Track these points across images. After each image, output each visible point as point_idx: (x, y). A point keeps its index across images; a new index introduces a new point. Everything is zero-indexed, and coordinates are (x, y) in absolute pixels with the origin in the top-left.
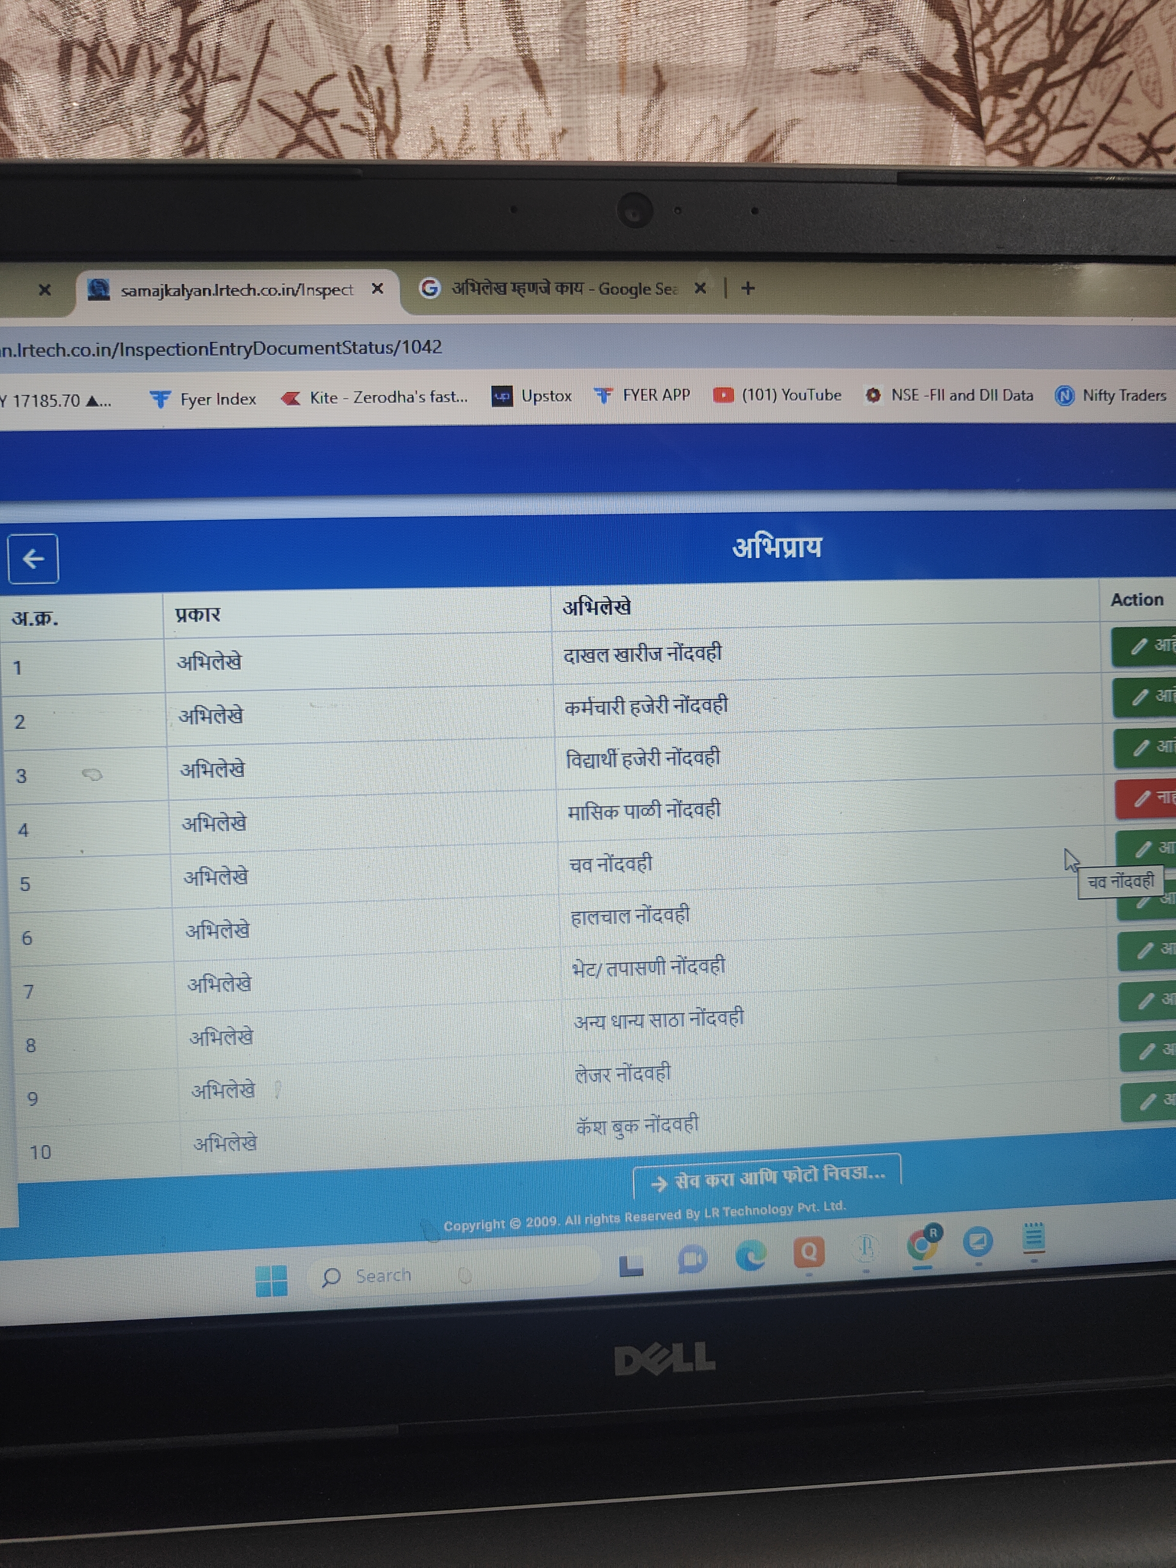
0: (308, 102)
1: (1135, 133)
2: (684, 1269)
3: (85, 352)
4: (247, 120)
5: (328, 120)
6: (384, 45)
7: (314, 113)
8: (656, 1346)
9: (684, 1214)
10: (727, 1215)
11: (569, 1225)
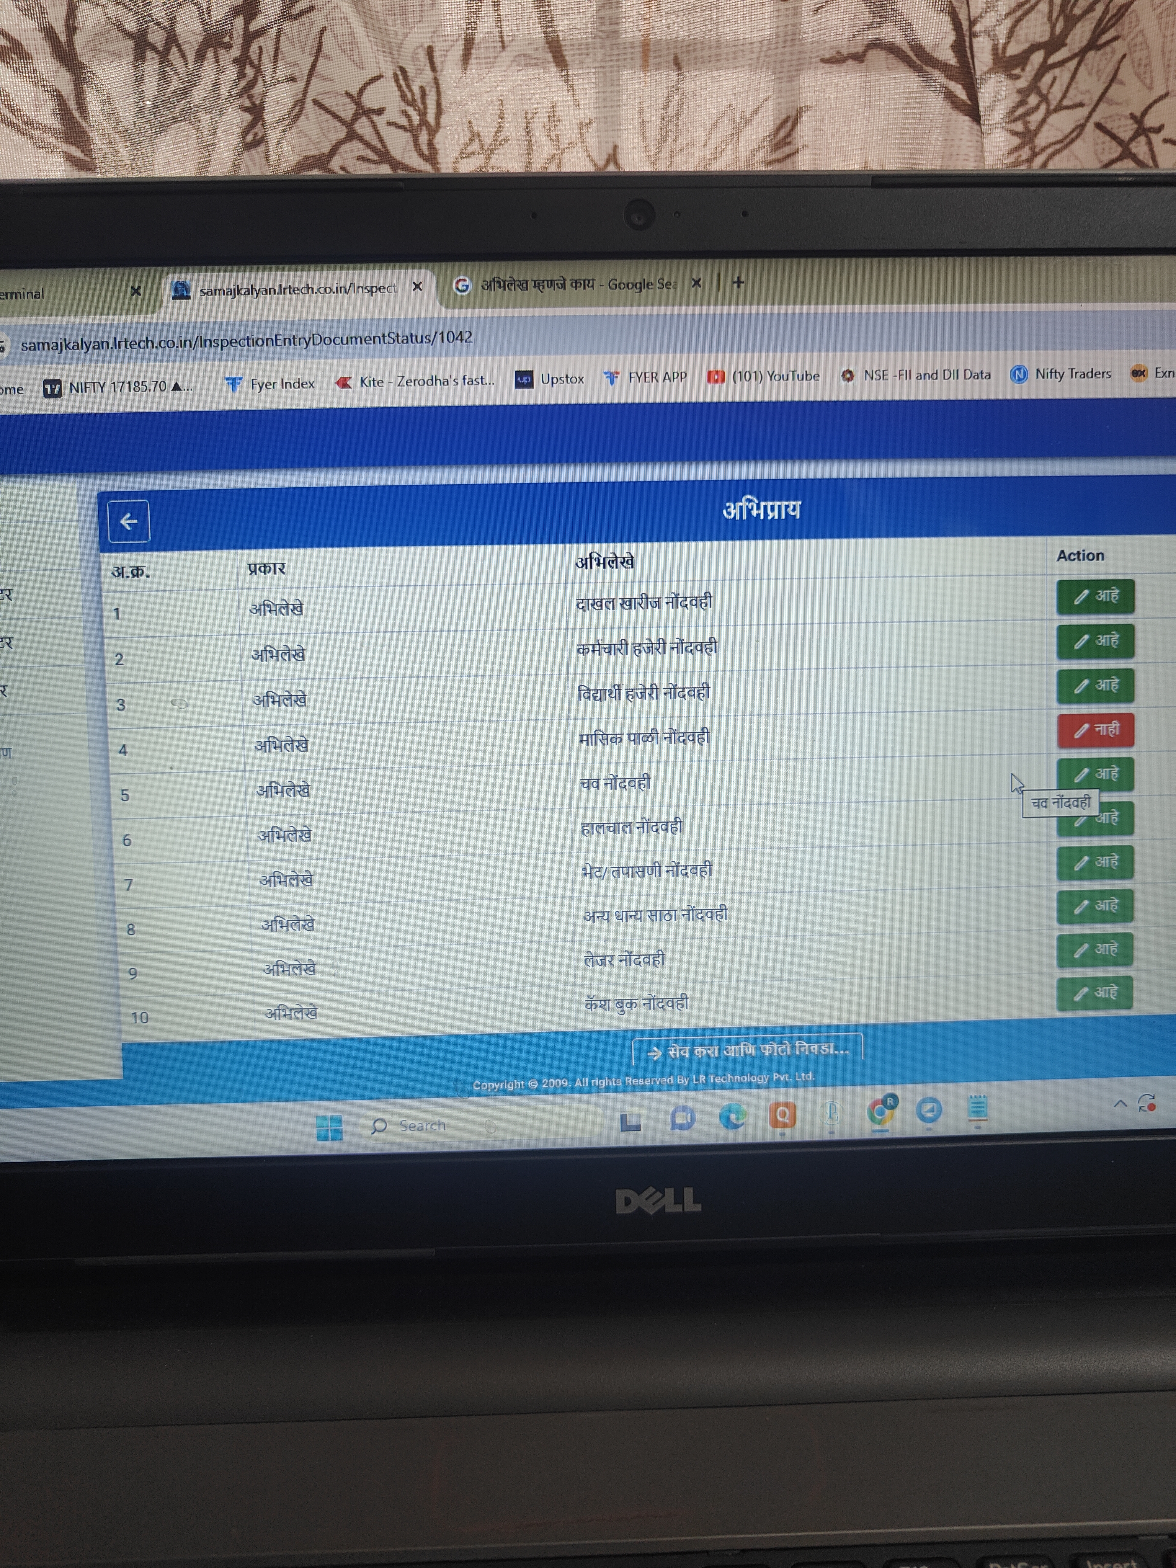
0: (356, 100)
1: (1127, 113)
2: (675, 1126)
3: (169, 344)
4: (302, 117)
5: (375, 118)
6: (426, 46)
7: (362, 112)
8: (652, 1190)
9: (675, 1080)
10: (712, 1081)
11: (578, 1086)
